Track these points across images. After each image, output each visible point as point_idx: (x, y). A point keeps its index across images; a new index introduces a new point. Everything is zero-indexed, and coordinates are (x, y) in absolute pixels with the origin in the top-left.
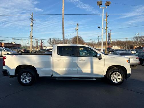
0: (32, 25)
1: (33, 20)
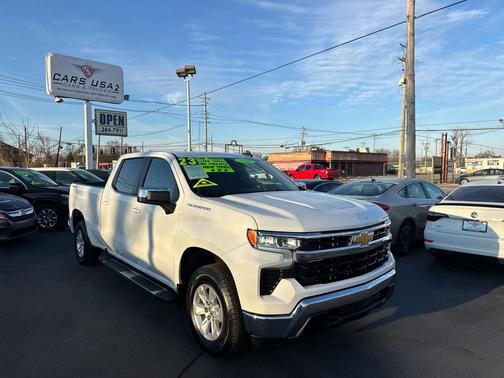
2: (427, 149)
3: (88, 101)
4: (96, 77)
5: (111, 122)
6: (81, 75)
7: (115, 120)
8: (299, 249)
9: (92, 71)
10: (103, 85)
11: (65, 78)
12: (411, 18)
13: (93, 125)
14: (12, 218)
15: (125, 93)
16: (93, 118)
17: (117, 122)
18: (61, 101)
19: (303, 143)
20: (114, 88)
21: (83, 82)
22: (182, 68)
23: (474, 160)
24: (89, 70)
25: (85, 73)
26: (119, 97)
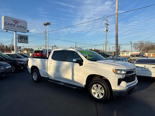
0: (107, 30)
1: (108, 25)
2: (110, 49)
3: (16, 32)
4: (18, 24)
5: (23, 39)
6: (14, 23)
7: (24, 38)
8: (126, 74)
9: (17, 22)
10: (21, 27)
11: (9, 24)
12: (117, 14)
13: (17, 40)
14: (6, 69)
15: (28, 30)
16: (17, 37)
17: (25, 39)
18: (7, 31)
19: (76, 47)
20: (24, 28)
21: (14, 25)
22: (46, 23)
23: (123, 53)
24: (16, 22)
25: (15, 23)
26: (26, 31)
